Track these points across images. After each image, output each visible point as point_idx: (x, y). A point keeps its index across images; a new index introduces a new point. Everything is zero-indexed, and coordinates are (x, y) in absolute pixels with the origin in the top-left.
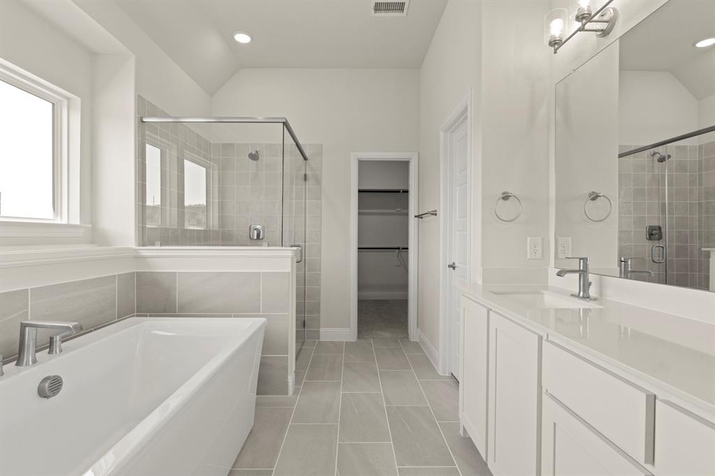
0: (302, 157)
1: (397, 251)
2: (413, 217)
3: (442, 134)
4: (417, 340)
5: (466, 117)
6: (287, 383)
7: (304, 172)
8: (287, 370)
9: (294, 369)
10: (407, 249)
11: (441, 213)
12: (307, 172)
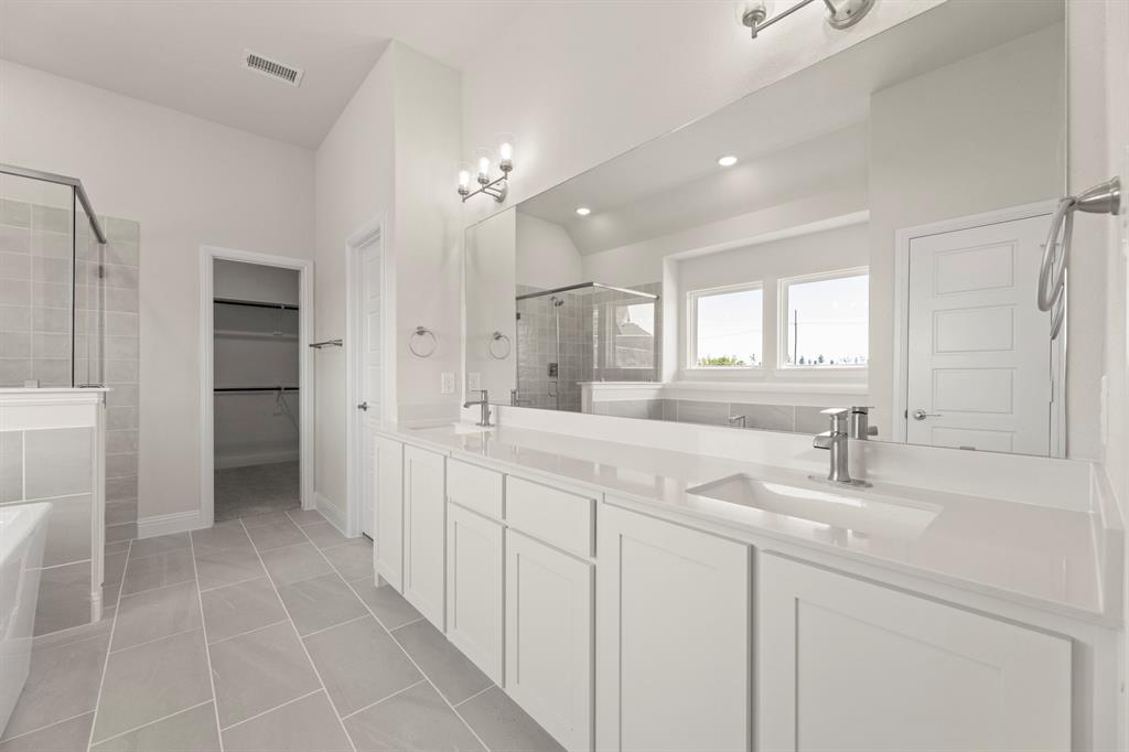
0: (94, 237)
1: (276, 392)
2: (307, 345)
3: (348, 249)
4: (314, 507)
5: (379, 238)
6: (88, 605)
7: (97, 263)
8: (90, 584)
9: (101, 579)
10: (298, 389)
11: (348, 343)
12: (105, 264)
